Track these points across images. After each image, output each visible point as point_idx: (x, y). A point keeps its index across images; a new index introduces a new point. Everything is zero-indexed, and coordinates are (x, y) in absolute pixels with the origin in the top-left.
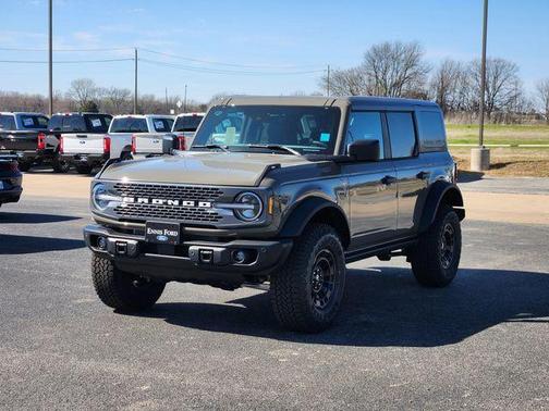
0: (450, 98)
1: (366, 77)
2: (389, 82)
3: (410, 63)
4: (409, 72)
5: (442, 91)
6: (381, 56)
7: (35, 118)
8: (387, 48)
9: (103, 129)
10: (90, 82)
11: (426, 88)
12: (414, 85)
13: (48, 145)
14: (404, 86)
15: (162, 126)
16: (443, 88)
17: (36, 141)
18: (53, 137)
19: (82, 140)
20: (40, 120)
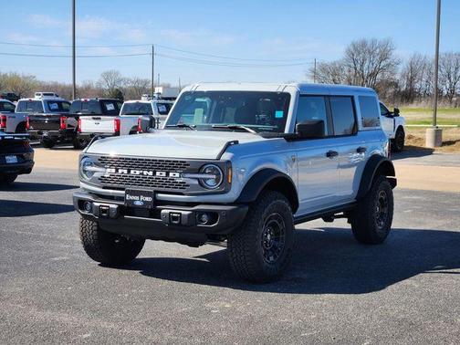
0: (417, 86)
1: (346, 69)
2: (366, 73)
3: (384, 57)
4: (383, 64)
5: (411, 80)
6: (359, 51)
7: (59, 103)
8: (364, 44)
9: (115, 113)
10: (117, 73)
11: (398, 77)
12: (387, 75)
13: (69, 126)
14: (379, 76)
15: (165, 110)
16: (412, 77)
17: (59, 122)
18: (73, 119)
19: (97, 121)
20: (64, 105)
